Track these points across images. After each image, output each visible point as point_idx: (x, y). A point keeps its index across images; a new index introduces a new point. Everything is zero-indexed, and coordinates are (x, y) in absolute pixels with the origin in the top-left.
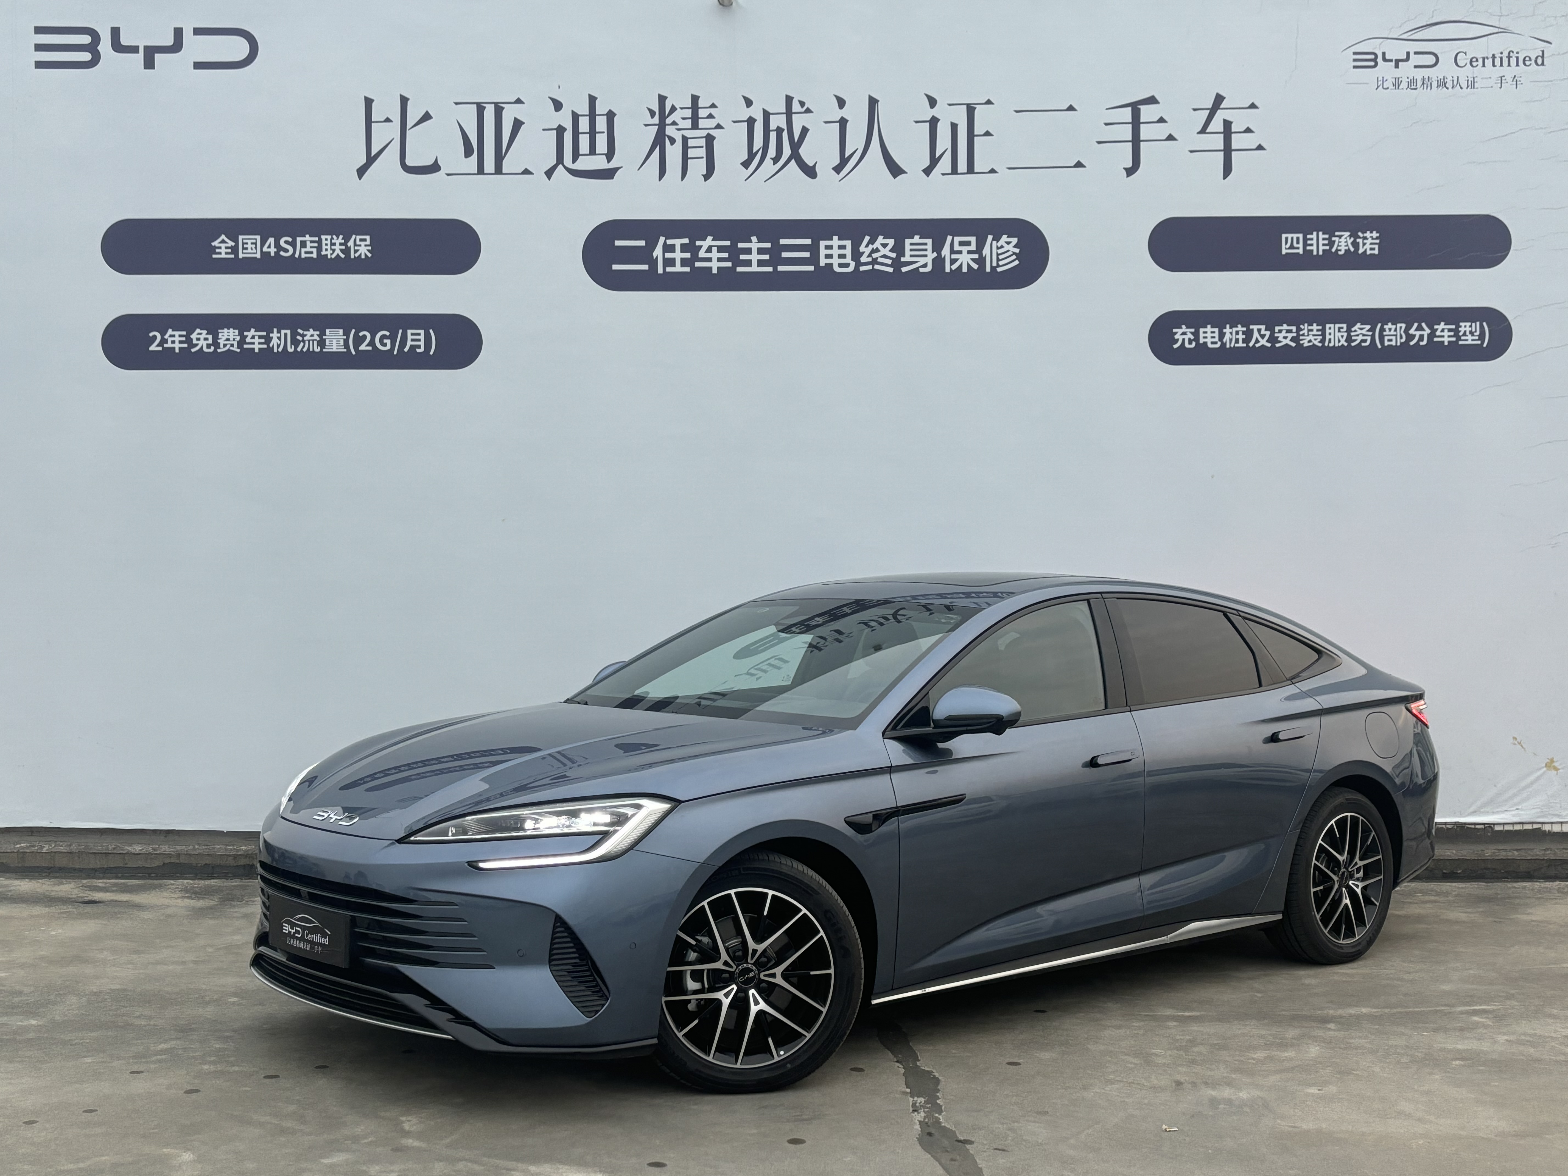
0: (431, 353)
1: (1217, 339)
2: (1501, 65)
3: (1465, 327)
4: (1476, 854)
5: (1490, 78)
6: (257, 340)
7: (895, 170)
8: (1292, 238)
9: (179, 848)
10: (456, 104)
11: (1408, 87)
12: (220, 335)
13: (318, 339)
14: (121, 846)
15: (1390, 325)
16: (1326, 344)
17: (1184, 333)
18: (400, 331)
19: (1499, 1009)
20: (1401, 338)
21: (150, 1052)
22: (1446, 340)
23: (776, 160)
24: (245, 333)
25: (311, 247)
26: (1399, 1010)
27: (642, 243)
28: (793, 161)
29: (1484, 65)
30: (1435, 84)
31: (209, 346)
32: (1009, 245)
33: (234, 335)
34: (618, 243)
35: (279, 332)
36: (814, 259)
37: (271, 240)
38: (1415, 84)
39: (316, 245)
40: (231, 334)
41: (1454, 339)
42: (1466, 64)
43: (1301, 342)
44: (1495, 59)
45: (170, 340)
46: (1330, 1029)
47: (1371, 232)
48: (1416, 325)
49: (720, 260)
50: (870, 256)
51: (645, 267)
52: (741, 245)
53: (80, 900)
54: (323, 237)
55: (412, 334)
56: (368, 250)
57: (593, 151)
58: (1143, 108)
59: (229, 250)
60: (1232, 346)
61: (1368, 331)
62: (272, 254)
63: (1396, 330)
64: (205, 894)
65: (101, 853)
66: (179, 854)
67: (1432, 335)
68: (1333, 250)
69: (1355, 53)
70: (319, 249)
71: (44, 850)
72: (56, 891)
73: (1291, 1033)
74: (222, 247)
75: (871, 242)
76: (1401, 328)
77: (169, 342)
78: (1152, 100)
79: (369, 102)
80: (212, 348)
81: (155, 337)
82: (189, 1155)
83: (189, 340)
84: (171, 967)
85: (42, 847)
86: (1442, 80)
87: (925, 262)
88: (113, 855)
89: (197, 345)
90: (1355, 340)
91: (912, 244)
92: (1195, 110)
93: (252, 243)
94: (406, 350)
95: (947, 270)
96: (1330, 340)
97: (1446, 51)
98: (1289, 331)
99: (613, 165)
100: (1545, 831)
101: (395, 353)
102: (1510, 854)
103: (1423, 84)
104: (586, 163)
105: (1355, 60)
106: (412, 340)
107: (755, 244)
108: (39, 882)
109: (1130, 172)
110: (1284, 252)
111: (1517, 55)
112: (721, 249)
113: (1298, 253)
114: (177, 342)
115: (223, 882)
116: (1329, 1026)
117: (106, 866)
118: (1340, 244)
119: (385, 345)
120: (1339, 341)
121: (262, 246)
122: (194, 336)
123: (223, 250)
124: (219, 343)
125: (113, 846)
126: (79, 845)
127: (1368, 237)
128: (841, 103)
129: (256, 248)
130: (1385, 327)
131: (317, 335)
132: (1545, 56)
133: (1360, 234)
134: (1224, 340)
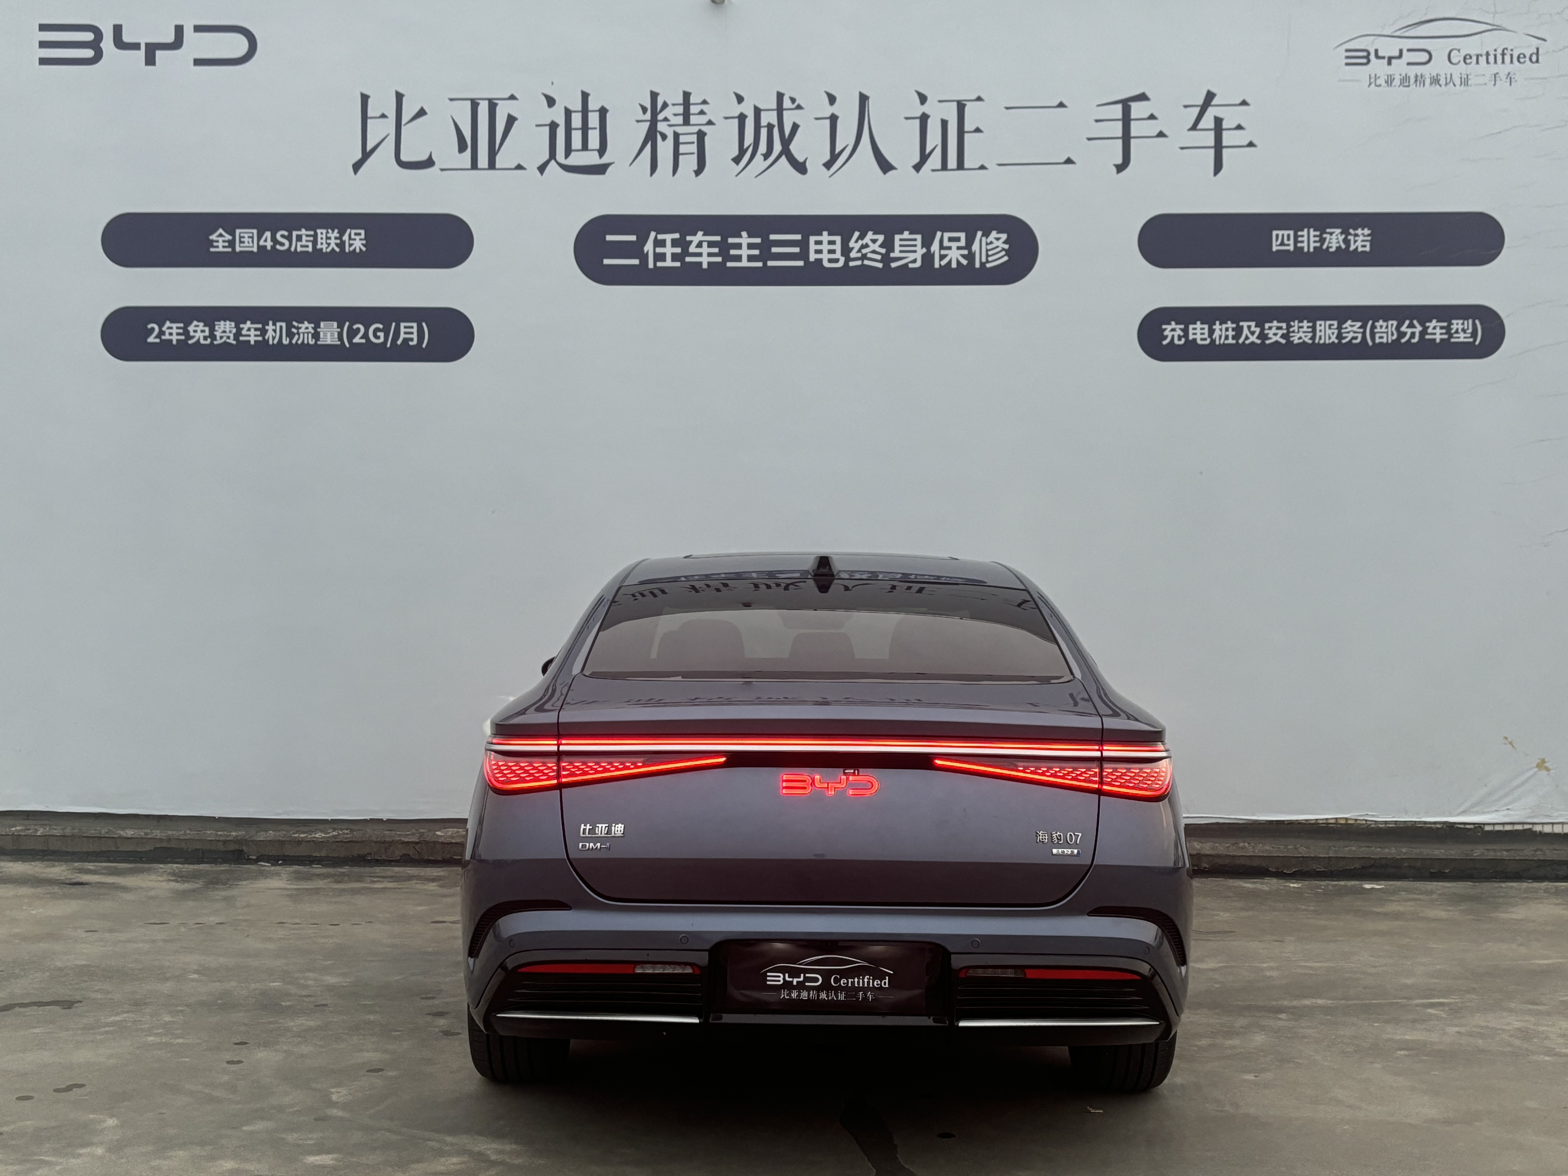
0: (424, 346)
1: (1206, 336)
2: (1495, 62)
3: (1457, 324)
4: (1465, 854)
5: (1484, 75)
6: (252, 332)
7: (885, 166)
8: (1283, 235)
9: (170, 833)
10: (451, 100)
11: (1401, 84)
12: (217, 328)
13: (313, 331)
14: (114, 830)
15: (1381, 322)
16: (1317, 341)
17: (1173, 330)
18: (394, 324)
19: (1456, 1002)
20: (1392, 334)
21: (100, 1024)
22: (1438, 338)
23: (766, 156)
24: (242, 326)
25: (307, 241)
26: (1355, 1002)
27: (633, 238)
28: (784, 157)
29: (1477, 62)
30: (1428, 82)
31: (205, 338)
32: (998, 241)
33: (230, 328)
34: (609, 238)
35: (274, 324)
36: (804, 255)
37: (268, 234)
38: (1408, 81)
39: (312, 239)
40: (228, 326)
41: (1446, 337)
42: (1459, 61)
43: (1292, 339)
44: (1490, 57)
45: (167, 332)
46: (1280, 1019)
47: (1363, 229)
48: (1407, 322)
49: (710, 255)
50: (859, 251)
51: (636, 262)
52: (731, 240)
53: (68, 881)
54: (319, 231)
55: (405, 327)
56: (363, 244)
57: (585, 147)
58: (1134, 105)
59: (227, 244)
60: (1222, 342)
61: (1360, 328)
62: (269, 248)
63: (1387, 327)
64: (192, 878)
65: (94, 837)
66: (170, 839)
67: (1424, 332)
68: (1325, 247)
69: (1347, 51)
70: (315, 243)
71: (39, 833)
72: (47, 873)
73: (1241, 1022)
74: (220, 241)
75: (861, 237)
76: (1392, 325)
77: (167, 333)
78: (1143, 97)
79: (365, 98)
80: (209, 341)
81: (153, 329)
82: (114, 1121)
83: (186, 332)
84: (140, 945)
85: (37, 830)
86: (1435, 78)
87: (915, 257)
88: (104, 839)
89: (193, 337)
90: (1346, 337)
91: (901, 240)
92: (1186, 107)
93: (249, 237)
94: (399, 342)
95: (937, 265)
96: (1320, 338)
97: (1439, 48)
98: (1279, 328)
99: (605, 160)
100: (1536, 831)
101: (388, 345)
102: (1499, 854)
103: (1416, 81)
104: (578, 159)
105: (1347, 57)
106: (405, 333)
107: (745, 239)
108: (31, 865)
109: (1120, 168)
110: (1275, 248)
111: (1511, 52)
112: (711, 244)
113: (1288, 251)
114: (174, 334)
115: (212, 867)
116: (1280, 1016)
117: (98, 850)
118: (1331, 241)
119: (378, 338)
120: (1330, 338)
121: (259, 239)
122: (191, 328)
123: (221, 244)
124: (215, 336)
125: (107, 831)
126: (73, 829)
127: (1360, 234)
128: (832, 99)
129: (253, 242)
130: (1377, 324)
131: (313, 328)
132: (1540, 52)
133: (1351, 231)
134: (1214, 337)
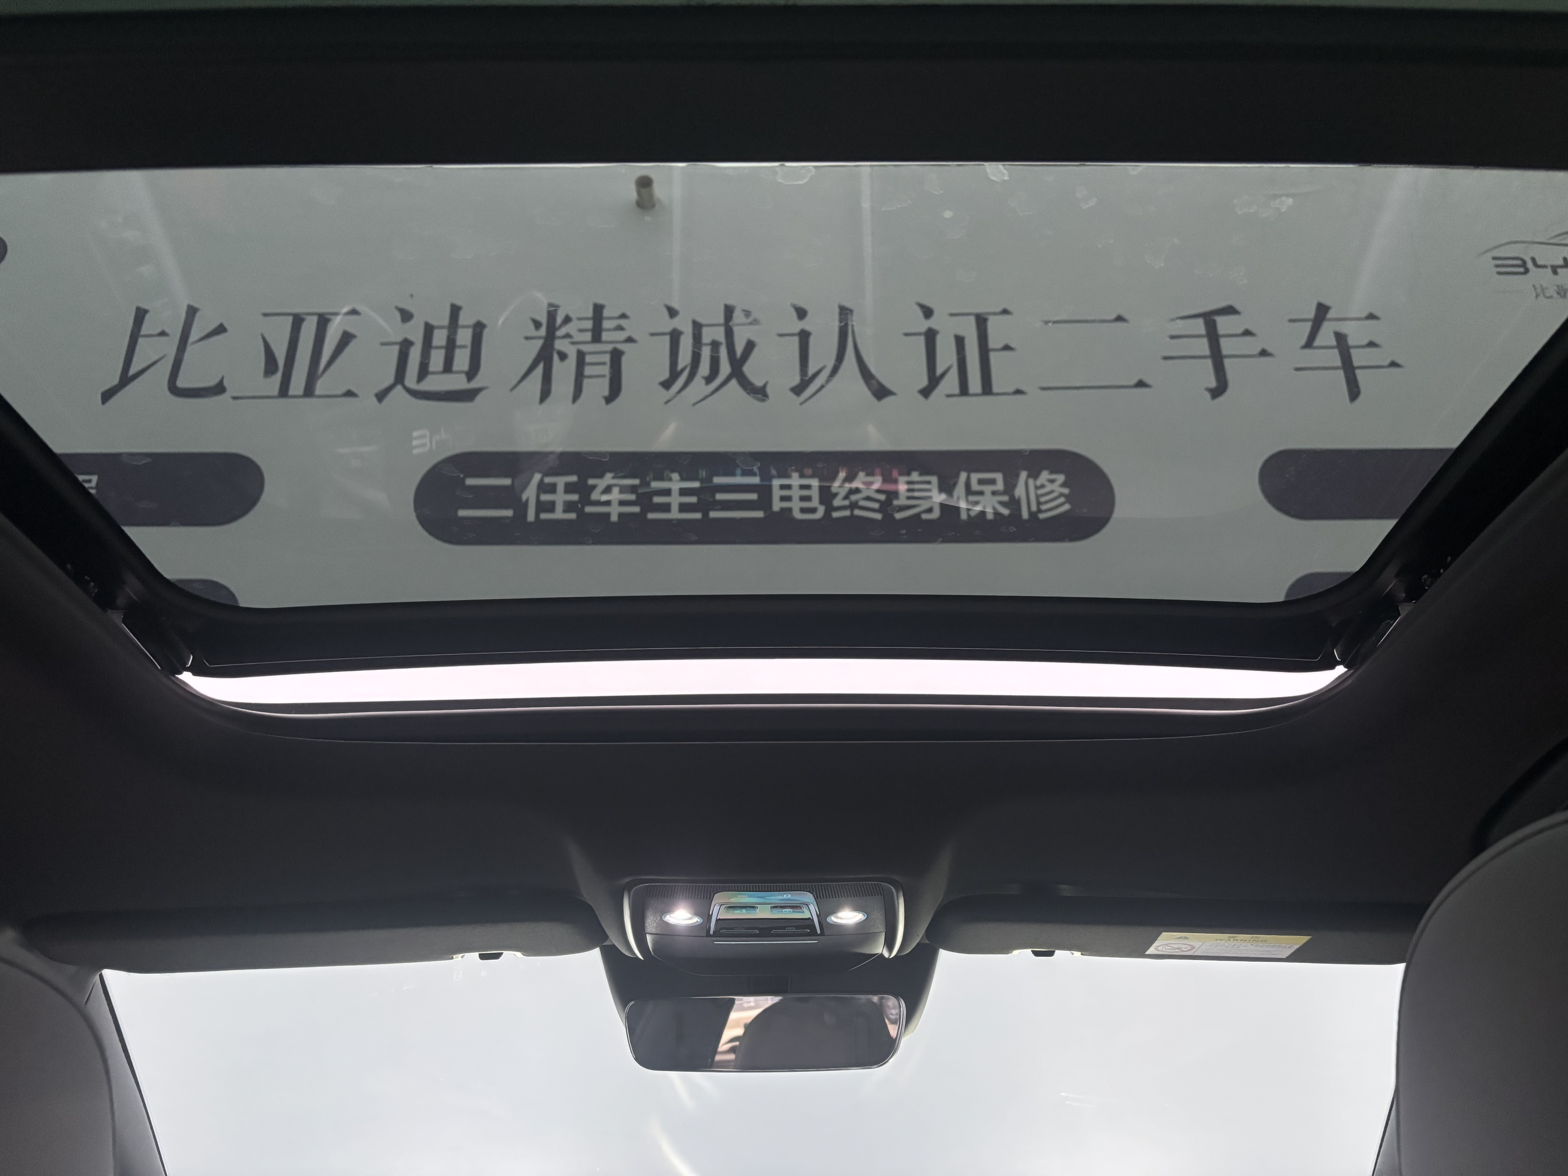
7: (880, 391)
10: (265, 315)
23: (709, 380)
27: (507, 482)
28: (734, 381)
32: (1053, 483)
34: (471, 482)
36: (763, 503)
49: (622, 503)
50: (846, 497)
51: (509, 513)
57: (448, 368)
58: (1220, 320)
75: (850, 478)
78: (1230, 310)
79: (141, 313)
87: (930, 505)
91: (907, 483)
92: (1292, 321)
95: (963, 517)
99: (474, 384)
104: (436, 382)
105: (1497, 266)
107: (675, 483)
109: (1216, 393)
112: (625, 490)
